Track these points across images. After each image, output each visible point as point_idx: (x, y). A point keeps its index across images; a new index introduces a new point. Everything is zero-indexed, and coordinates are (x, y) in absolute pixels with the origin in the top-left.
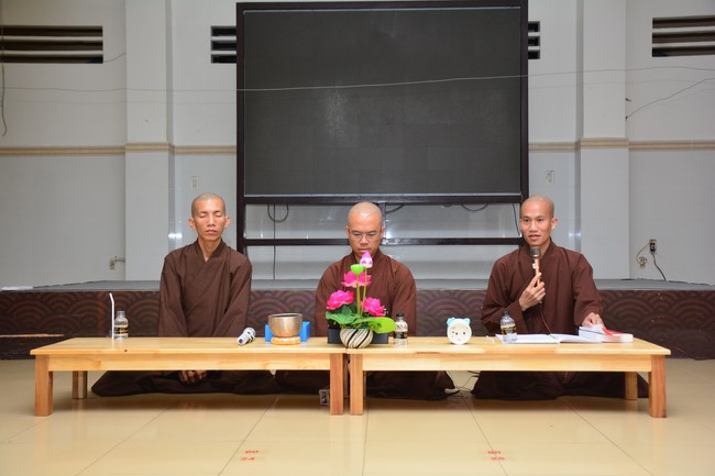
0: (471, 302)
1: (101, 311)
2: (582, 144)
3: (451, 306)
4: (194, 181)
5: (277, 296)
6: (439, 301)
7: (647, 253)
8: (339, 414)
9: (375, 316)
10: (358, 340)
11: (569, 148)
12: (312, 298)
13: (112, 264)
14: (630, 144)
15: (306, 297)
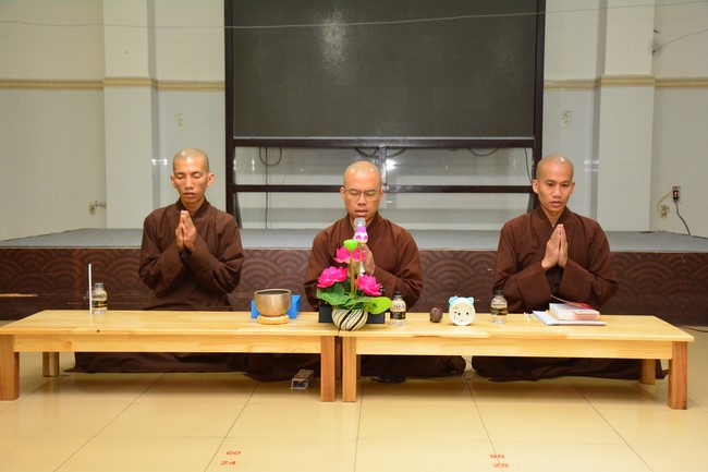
0: (476, 264)
1: (78, 270)
2: (602, 81)
3: (456, 269)
4: (180, 120)
5: (267, 255)
6: (442, 263)
7: (669, 202)
8: (330, 401)
9: (370, 295)
10: (351, 321)
11: (588, 85)
12: (305, 258)
13: (92, 209)
14: (657, 81)
15: (299, 257)
